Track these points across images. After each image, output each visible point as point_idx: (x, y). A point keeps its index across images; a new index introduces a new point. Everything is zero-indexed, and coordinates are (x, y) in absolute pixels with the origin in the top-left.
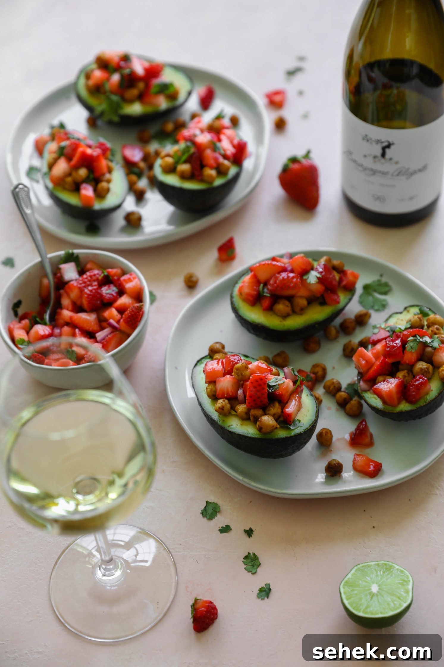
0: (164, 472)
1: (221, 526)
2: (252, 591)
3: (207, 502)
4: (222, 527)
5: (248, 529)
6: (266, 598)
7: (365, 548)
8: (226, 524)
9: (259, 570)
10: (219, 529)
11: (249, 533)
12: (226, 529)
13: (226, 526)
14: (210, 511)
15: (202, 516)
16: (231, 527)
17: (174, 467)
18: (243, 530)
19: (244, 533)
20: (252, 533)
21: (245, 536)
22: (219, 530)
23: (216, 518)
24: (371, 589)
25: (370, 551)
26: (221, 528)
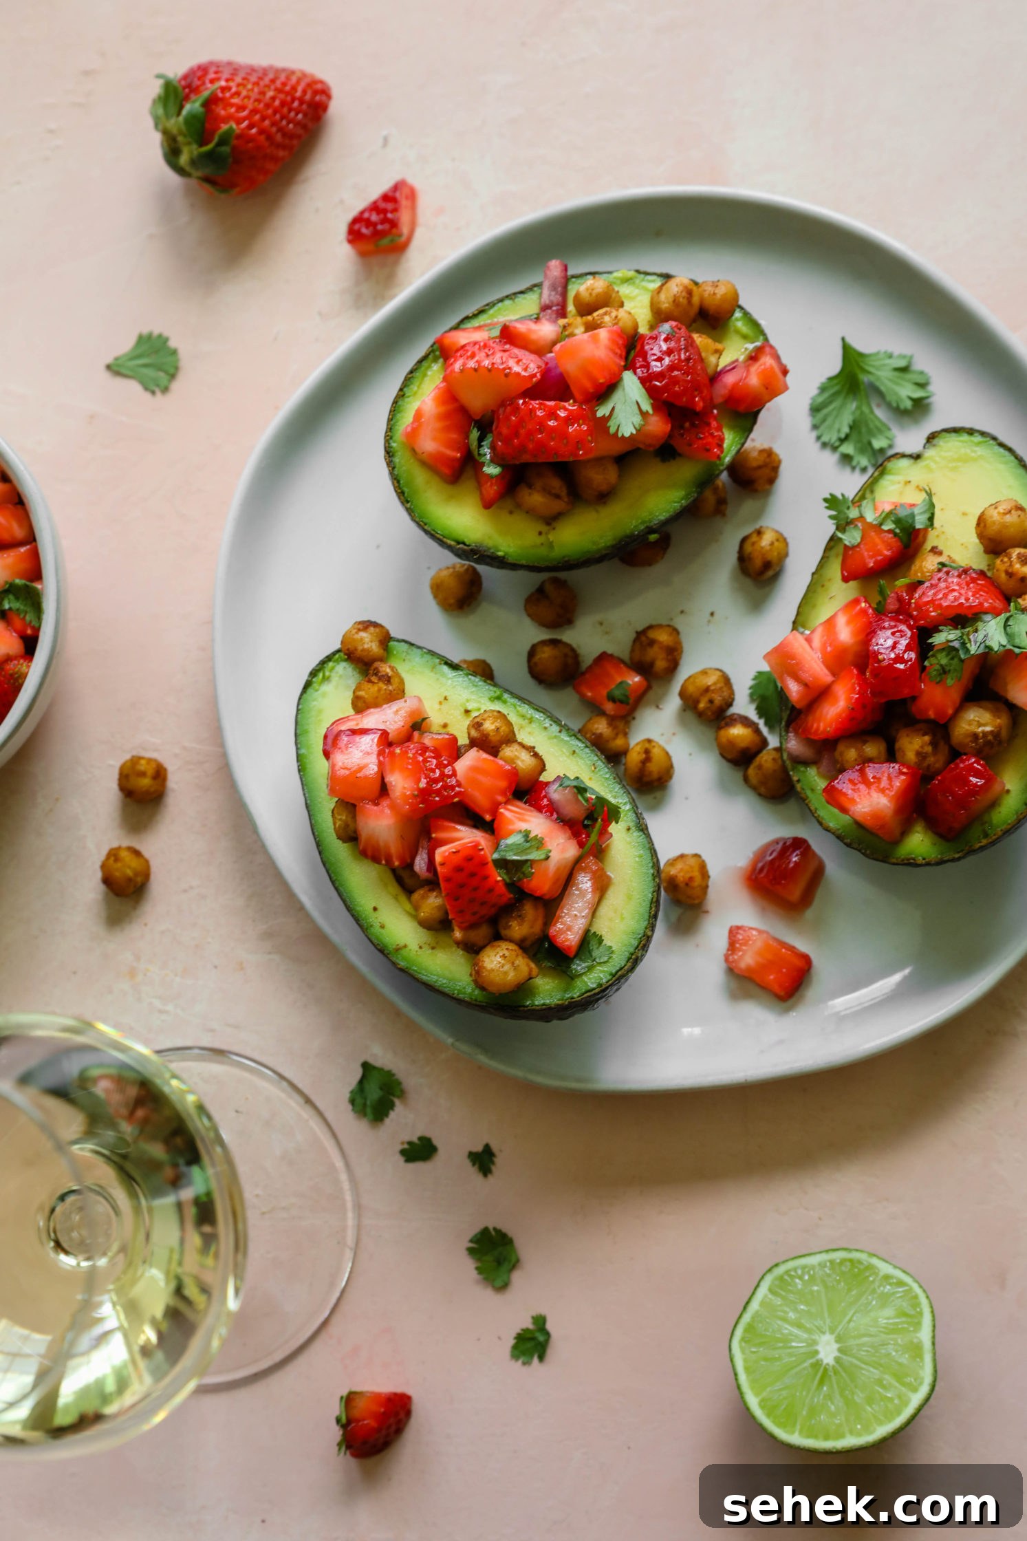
0: (242, 969)
1: (407, 1139)
2: (499, 1338)
3: (365, 1066)
4: (410, 1143)
5: (479, 1148)
6: (536, 1360)
7: (806, 1209)
8: (419, 1134)
9: (516, 1277)
10: (400, 1147)
11: (483, 1160)
12: (419, 1151)
13: (420, 1139)
14: (374, 1093)
15: (353, 1110)
16: (436, 1142)
17: (270, 953)
18: (467, 1154)
19: (468, 1163)
20: (493, 1163)
21: (472, 1172)
22: (403, 1152)
23: (392, 1114)
24: (817, 1352)
25: (820, 1219)
26: (406, 1146)
